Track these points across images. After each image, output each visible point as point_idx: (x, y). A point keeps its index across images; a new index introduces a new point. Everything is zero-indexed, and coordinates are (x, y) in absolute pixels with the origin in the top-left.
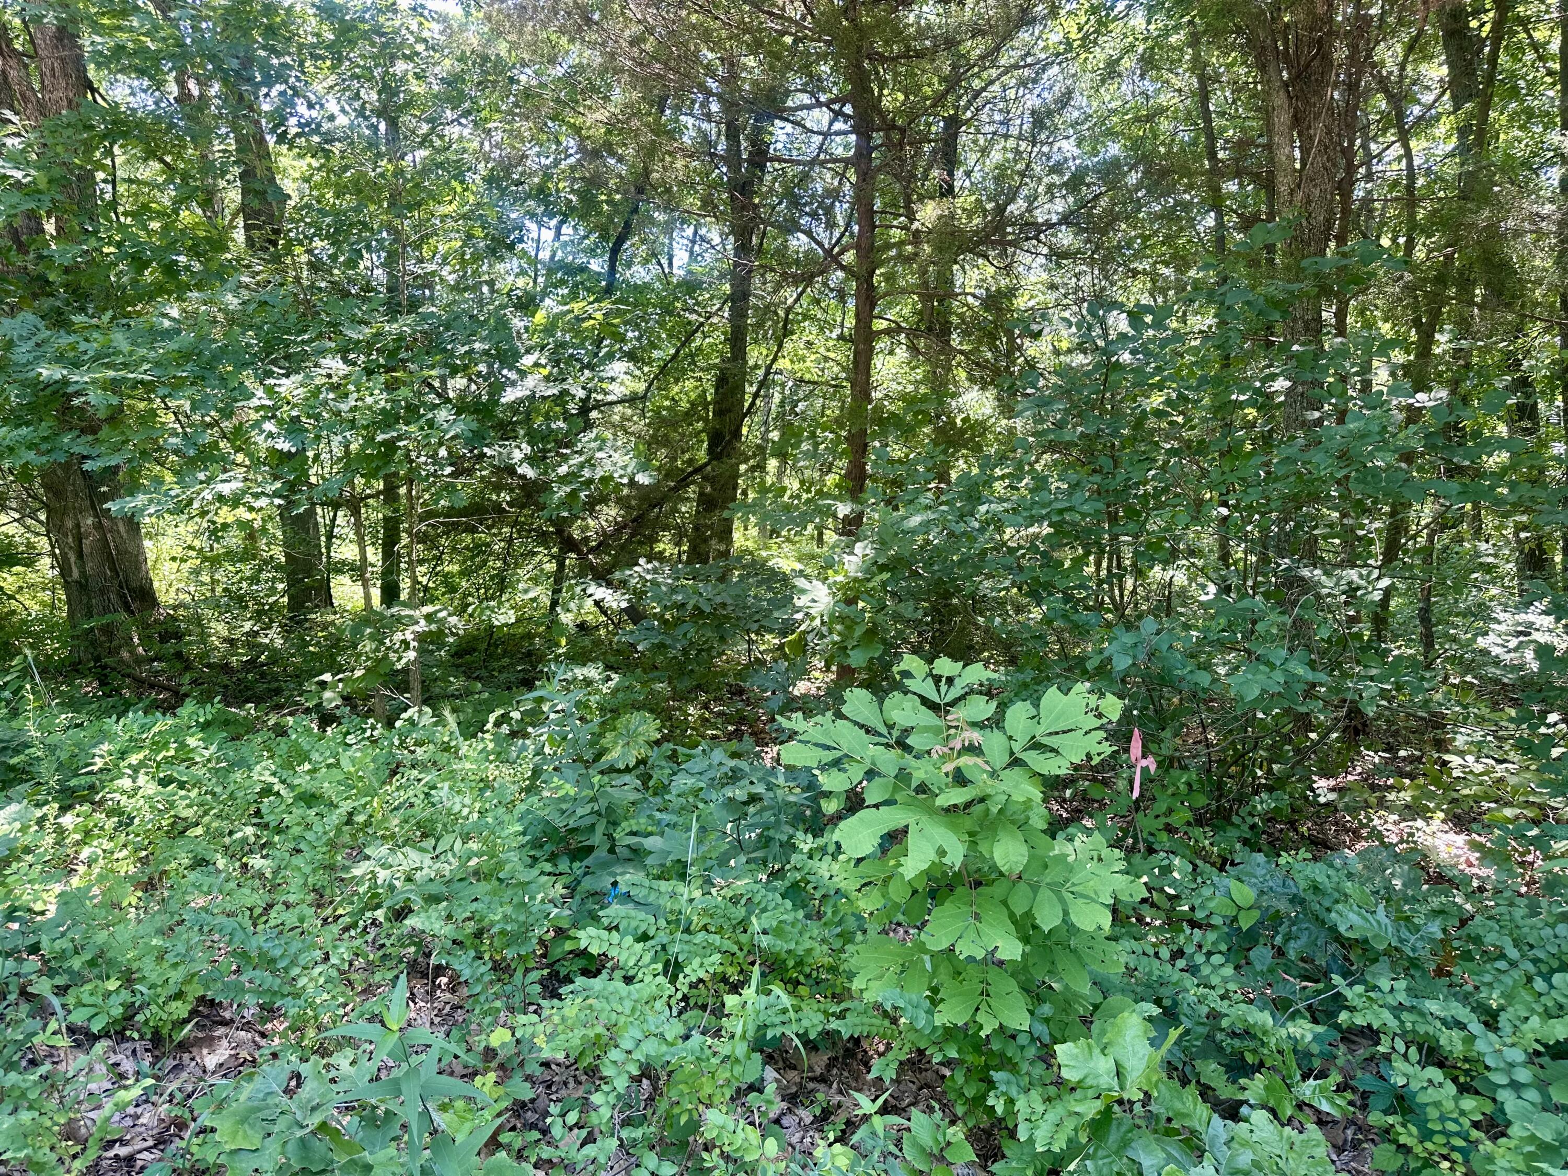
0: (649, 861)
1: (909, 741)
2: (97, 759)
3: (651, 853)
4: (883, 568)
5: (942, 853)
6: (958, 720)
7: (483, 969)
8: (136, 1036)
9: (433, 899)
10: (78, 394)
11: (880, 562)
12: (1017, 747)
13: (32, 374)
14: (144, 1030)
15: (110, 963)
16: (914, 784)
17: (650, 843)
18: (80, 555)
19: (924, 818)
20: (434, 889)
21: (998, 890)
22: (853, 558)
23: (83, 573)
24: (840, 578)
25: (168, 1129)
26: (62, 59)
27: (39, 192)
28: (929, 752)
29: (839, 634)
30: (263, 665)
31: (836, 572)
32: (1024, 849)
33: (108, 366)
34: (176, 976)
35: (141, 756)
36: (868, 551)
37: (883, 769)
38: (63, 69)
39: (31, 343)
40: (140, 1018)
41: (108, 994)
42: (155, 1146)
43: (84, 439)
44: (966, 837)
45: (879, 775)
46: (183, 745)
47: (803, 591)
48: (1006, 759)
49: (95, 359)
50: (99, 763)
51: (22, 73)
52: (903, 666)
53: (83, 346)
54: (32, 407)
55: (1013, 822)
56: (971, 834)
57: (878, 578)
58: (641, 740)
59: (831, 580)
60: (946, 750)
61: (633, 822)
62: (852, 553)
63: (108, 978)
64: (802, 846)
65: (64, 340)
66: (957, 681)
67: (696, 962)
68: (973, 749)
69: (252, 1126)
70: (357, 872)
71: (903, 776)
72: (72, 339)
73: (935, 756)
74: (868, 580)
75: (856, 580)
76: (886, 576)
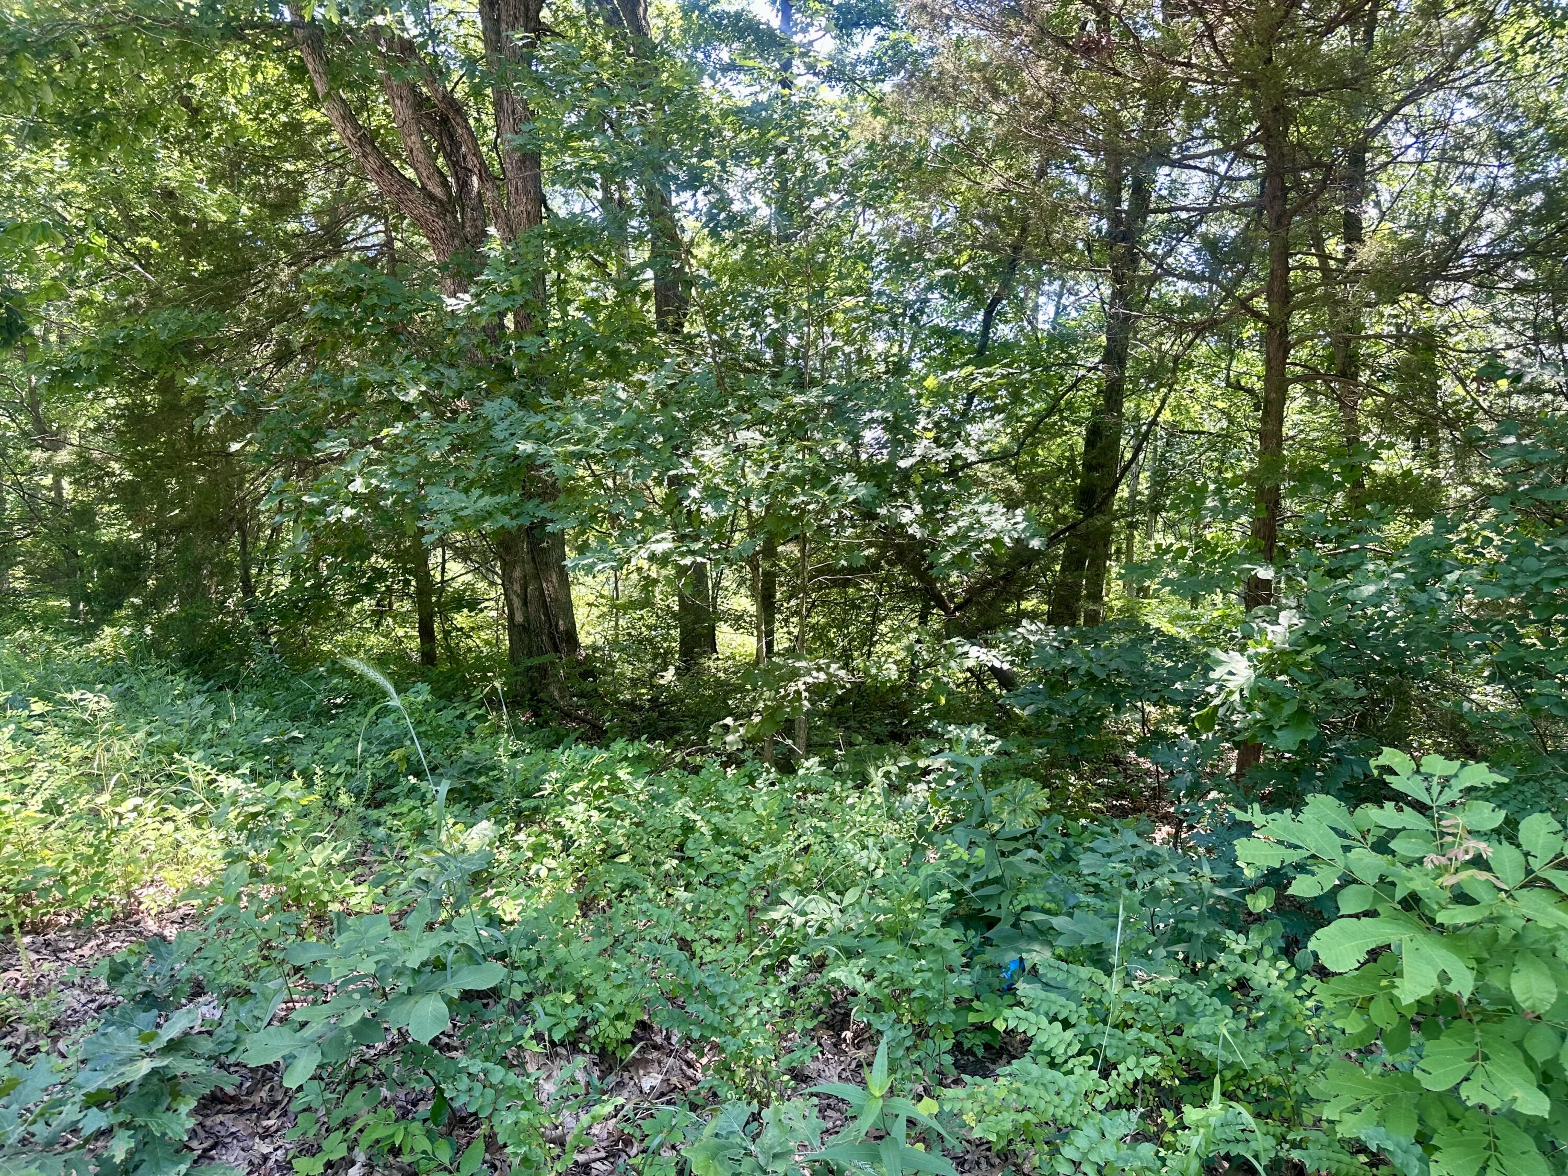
0: (1060, 941)
1: (1392, 845)
2: (547, 785)
3: (1060, 934)
4: (1314, 640)
5: (1444, 978)
6: (1456, 826)
7: (904, 1033)
8: (587, 1049)
9: (850, 954)
10: (544, 466)
11: (1312, 633)
12: (1535, 864)
13: (508, 449)
14: (594, 1044)
15: (568, 976)
16: (1400, 894)
17: (1059, 922)
18: (525, 603)
19: (1420, 937)
20: (847, 941)
21: (1511, 1029)
22: (1276, 628)
23: (527, 618)
24: (1263, 649)
25: (617, 1144)
26: (524, 179)
27: (514, 293)
28: (1420, 861)
29: (1262, 711)
30: (663, 704)
31: (1257, 642)
32: (1551, 986)
33: (568, 441)
34: (621, 997)
35: (581, 784)
36: (1295, 621)
37: (1358, 875)
38: (525, 187)
39: (507, 422)
40: (590, 1032)
41: (565, 1006)
42: (606, 1158)
43: (544, 506)
44: (1474, 964)
45: (1355, 881)
46: (614, 777)
47: (1219, 662)
48: (1521, 876)
49: (558, 435)
50: (548, 788)
51: (496, 193)
52: (1382, 760)
53: (548, 425)
54: (504, 477)
55: (1537, 953)
56: (1480, 961)
57: (1310, 651)
58: (1028, 808)
59: (1251, 651)
60: (1444, 860)
61: (1029, 896)
62: (1275, 622)
63: (564, 991)
64: (1233, 945)
65: (534, 420)
66: (1452, 781)
67: (1131, 1061)
68: (1479, 862)
69: (721, 1163)
70: (774, 915)
71: (1385, 883)
72: (540, 418)
73: (1430, 866)
74: (1298, 653)
75: (1282, 652)
76: (1319, 649)
